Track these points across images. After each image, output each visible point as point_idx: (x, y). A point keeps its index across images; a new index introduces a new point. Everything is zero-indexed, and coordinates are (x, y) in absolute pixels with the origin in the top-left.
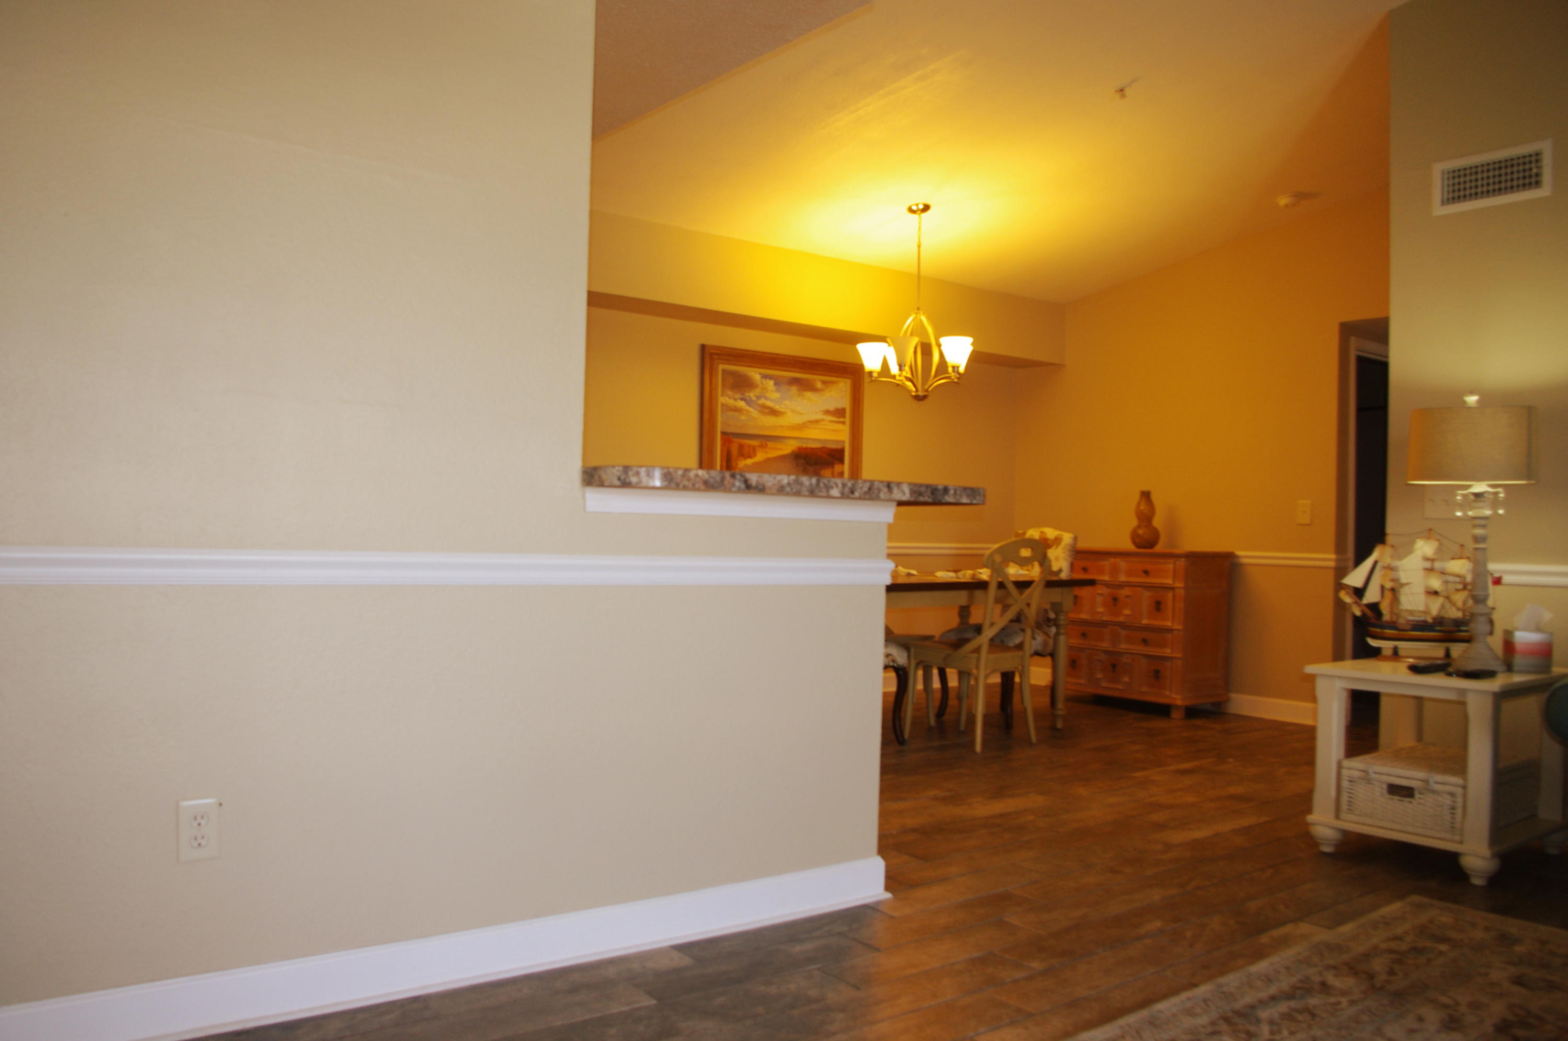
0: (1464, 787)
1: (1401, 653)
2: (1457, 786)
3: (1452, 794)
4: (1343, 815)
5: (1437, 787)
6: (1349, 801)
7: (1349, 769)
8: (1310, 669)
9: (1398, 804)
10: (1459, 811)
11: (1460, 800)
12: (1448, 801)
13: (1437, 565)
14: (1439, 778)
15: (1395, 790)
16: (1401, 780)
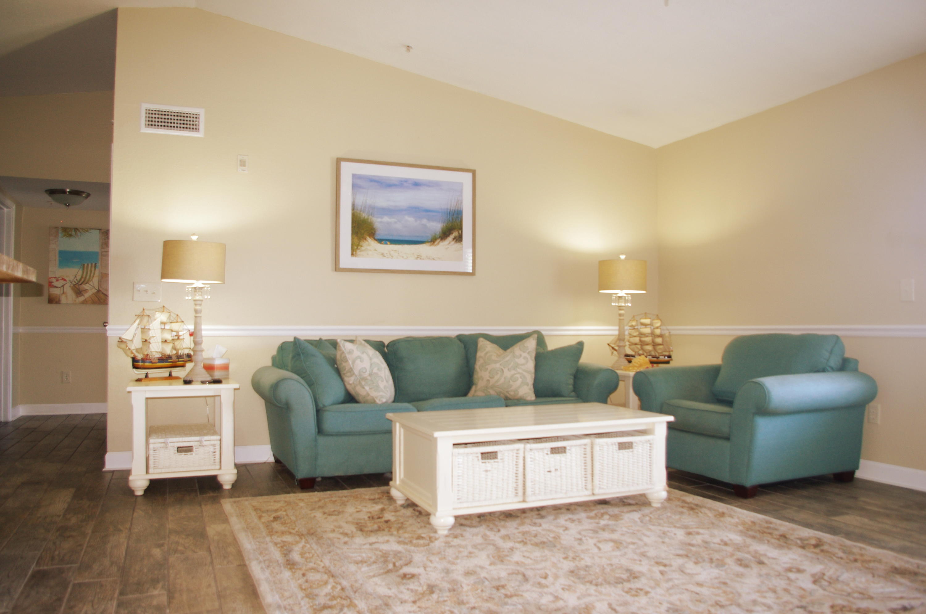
0: (220, 440)
1: (150, 376)
2: (217, 440)
3: (214, 445)
4: (151, 471)
5: (205, 443)
6: (154, 462)
7: (155, 443)
8: (129, 389)
9: (183, 456)
10: (218, 453)
11: (218, 447)
12: (212, 449)
13: (167, 327)
14: (206, 438)
15: (181, 450)
16: (184, 443)
